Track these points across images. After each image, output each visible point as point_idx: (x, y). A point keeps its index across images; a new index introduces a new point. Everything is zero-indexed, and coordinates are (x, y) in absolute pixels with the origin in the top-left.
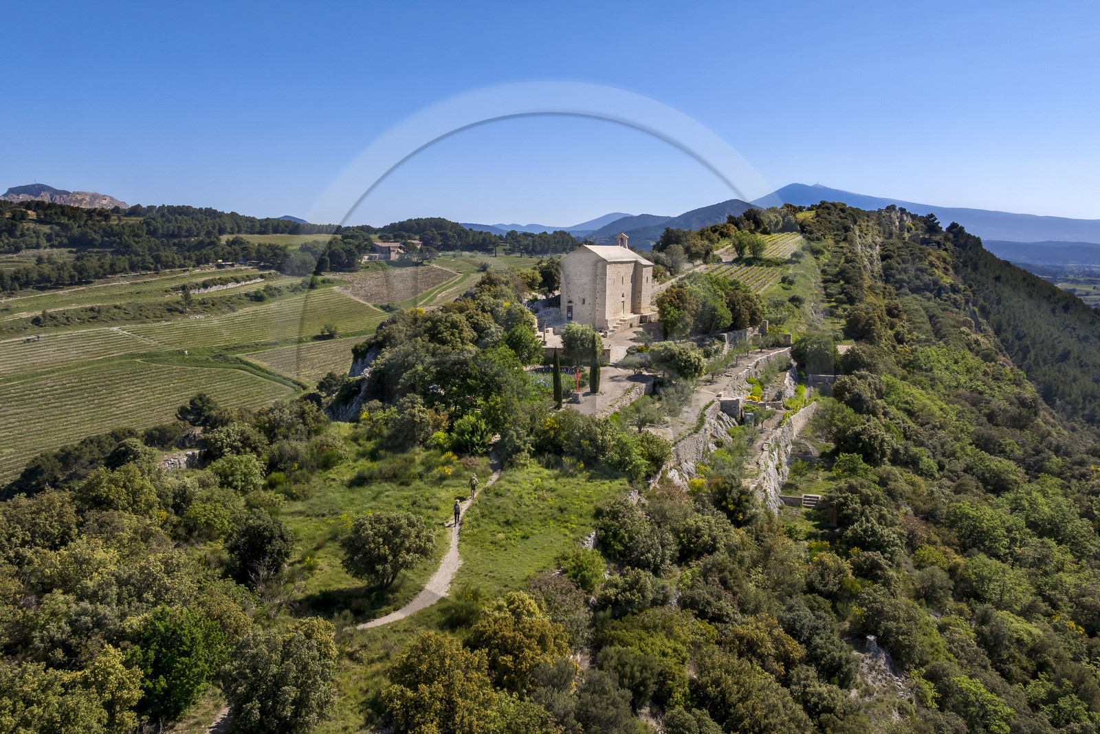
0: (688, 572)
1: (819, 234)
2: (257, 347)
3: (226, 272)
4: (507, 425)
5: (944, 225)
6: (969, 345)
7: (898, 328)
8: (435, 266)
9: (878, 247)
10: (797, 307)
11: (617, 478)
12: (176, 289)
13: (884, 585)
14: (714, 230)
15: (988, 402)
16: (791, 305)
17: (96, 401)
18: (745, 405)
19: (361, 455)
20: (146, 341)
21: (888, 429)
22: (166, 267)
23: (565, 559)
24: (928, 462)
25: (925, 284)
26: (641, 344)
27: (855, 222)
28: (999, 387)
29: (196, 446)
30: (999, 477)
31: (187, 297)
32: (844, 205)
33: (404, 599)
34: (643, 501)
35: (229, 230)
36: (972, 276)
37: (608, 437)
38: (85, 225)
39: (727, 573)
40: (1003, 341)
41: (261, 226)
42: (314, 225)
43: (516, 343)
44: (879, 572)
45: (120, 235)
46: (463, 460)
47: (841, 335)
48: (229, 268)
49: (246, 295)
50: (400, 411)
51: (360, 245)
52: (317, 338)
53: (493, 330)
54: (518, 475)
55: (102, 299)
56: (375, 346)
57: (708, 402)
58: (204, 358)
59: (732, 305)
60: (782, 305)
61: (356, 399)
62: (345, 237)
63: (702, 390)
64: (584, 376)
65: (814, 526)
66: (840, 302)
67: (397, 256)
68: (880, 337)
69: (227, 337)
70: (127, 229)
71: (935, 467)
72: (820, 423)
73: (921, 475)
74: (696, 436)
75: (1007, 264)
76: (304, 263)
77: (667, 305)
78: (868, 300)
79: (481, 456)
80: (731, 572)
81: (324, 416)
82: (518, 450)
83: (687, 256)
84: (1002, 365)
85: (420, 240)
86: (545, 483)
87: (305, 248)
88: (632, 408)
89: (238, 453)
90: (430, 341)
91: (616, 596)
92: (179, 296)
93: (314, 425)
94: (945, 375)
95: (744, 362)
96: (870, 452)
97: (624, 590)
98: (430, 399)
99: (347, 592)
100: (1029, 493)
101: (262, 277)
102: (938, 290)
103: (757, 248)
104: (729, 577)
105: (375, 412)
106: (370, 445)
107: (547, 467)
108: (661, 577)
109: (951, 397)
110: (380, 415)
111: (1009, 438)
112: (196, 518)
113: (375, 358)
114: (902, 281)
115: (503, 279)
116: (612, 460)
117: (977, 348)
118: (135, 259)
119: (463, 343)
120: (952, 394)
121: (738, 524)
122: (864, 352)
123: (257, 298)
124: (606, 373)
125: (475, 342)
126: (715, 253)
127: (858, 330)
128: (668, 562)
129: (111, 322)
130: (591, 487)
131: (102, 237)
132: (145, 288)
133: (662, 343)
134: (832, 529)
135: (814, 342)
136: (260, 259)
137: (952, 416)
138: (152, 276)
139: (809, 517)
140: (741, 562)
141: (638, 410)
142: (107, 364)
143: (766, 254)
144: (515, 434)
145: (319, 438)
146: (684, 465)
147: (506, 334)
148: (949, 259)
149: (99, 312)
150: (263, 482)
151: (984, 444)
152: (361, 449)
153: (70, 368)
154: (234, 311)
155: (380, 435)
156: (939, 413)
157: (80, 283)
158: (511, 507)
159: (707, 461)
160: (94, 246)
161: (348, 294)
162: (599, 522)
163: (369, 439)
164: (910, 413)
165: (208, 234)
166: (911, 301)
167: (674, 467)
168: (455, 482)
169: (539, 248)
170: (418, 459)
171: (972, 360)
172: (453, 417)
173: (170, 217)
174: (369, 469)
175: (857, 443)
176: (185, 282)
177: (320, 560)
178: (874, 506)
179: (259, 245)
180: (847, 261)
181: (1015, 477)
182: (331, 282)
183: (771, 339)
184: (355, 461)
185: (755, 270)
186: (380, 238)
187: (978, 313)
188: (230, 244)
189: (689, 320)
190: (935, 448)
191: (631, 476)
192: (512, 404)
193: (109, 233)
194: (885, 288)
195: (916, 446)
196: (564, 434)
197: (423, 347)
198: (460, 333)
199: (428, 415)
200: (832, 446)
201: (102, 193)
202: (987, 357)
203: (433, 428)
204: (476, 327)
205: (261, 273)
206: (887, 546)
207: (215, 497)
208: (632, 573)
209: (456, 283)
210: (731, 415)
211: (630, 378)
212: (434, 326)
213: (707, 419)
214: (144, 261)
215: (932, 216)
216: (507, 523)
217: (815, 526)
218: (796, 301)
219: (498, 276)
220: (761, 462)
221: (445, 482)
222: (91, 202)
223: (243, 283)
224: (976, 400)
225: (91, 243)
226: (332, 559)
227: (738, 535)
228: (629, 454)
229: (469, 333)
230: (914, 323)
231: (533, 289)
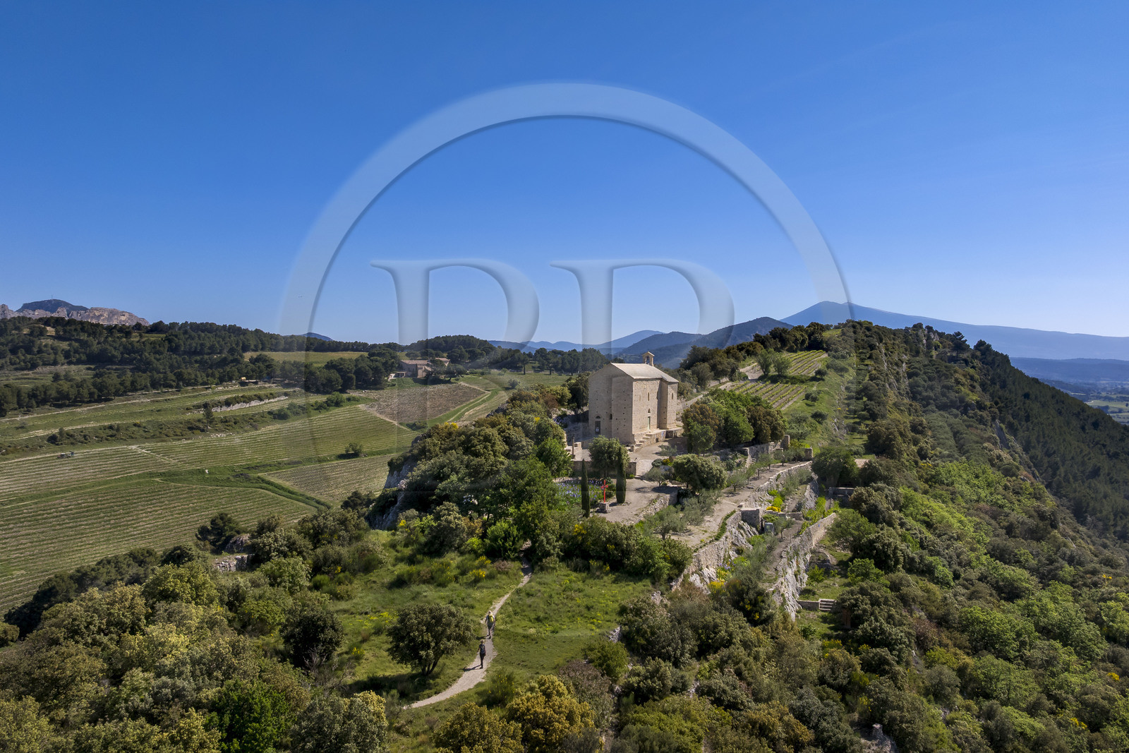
0: (706, 665)
1: (844, 352)
2: (279, 466)
3: (249, 389)
4: (537, 531)
5: (972, 344)
6: (991, 461)
7: (922, 444)
8: (463, 383)
9: (904, 365)
10: (819, 422)
11: (640, 580)
12: (198, 407)
13: (891, 678)
14: (740, 348)
15: (1007, 515)
16: (813, 421)
17: (112, 522)
18: (765, 515)
19: (399, 560)
20: (166, 460)
21: (904, 539)
22: (188, 385)
23: (591, 650)
24: (943, 570)
25: (952, 401)
26: (666, 457)
27: (881, 340)
28: (1019, 501)
29: (244, 551)
30: (1013, 585)
31: (209, 415)
32: (870, 323)
33: (444, 684)
34: (666, 601)
35: (252, 347)
36: (1000, 393)
37: (632, 542)
38: (106, 341)
39: (741, 665)
40: (1031, 458)
41: (285, 343)
42: (340, 343)
43: (545, 456)
44: (887, 667)
45: (140, 352)
46: (496, 564)
47: (862, 450)
48: (253, 386)
49: (270, 413)
50: (437, 518)
51: (386, 362)
52: (341, 457)
53: (524, 443)
54: (548, 577)
55: (121, 416)
56: (410, 460)
57: (729, 512)
58: (225, 477)
59: (753, 420)
60: (804, 421)
61: (393, 509)
62: (371, 355)
63: (724, 501)
64: (610, 488)
65: (829, 628)
66: (863, 418)
67: (424, 374)
68: (900, 452)
69: (249, 456)
70: (148, 345)
71: (951, 576)
72: (837, 533)
73: (936, 583)
74: (717, 543)
75: (1036, 381)
76: (330, 380)
77: (690, 420)
78: (892, 417)
79: (513, 560)
80: (745, 664)
81: (364, 524)
82: (548, 554)
83: (712, 373)
84: (1023, 480)
85: (448, 357)
86: (573, 584)
87: (330, 366)
88: (656, 516)
89: (285, 556)
90: (464, 453)
91: (638, 683)
92: (200, 413)
93: (356, 532)
94: (966, 489)
95: (767, 475)
96: (884, 560)
97: (646, 678)
98: (464, 509)
99: (391, 678)
100: (1040, 600)
101: (286, 394)
102: (965, 407)
103: (781, 367)
104: (743, 668)
105: (413, 521)
106: (407, 551)
107: (575, 570)
108: (681, 669)
109: (971, 511)
110: (417, 523)
111: (1024, 549)
112: (250, 614)
113: (411, 470)
114: (930, 398)
115: (533, 395)
116: (637, 564)
117: (999, 463)
118: (156, 376)
119: (495, 455)
120: (972, 507)
121: (754, 623)
122: (881, 465)
123: (280, 416)
124: (631, 483)
125: (507, 455)
126: (741, 370)
127: (879, 445)
128: (687, 655)
129: (130, 441)
130: (615, 589)
131: (122, 353)
132: (166, 406)
133: (685, 456)
134: (846, 630)
135: (833, 456)
136: (285, 376)
137: (970, 529)
138: (173, 394)
139: (824, 620)
140: (756, 658)
141: (661, 518)
142: (125, 483)
143: (791, 372)
144: (545, 540)
145: (360, 544)
146: (706, 571)
147: (536, 448)
148: (977, 376)
149: (118, 430)
150: (308, 584)
151: (999, 554)
152: (399, 555)
153: (86, 487)
154: (256, 429)
155: (416, 541)
156: (957, 525)
157: (99, 401)
158: (542, 605)
159: (727, 567)
160: (113, 363)
161: (374, 412)
162: (623, 619)
163: (406, 545)
164: (929, 525)
165: (232, 351)
166: (937, 419)
167: (696, 572)
168: (489, 583)
169: (568, 366)
170: (454, 564)
171: (993, 475)
172: (485, 525)
173: (193, 334)
174: (408, 571)
175: (871, 550)
176: (207, 400)
177: (365, 652)
178: (883, 606)
179: (284, 363)
180: (872, 379)
181: (1027, 585)
182: (356, 400)
183: (792, 453)
184: (394, 565)
185: (780, 387)
186: (408, 355)
187: (1005, 430)
188: (253, 361)
189: (713, 434)
190: (951, 557)
191: (654, 578)
192: (542, 512)
193: (130, 350)
194: (911, 405)
195: (931, 556)
196: (590, 540)
197: (458, 459)
198: (492, 447)
199: (463, 522)
200: (850, 554)
201: (121, 309)
202: (1008, 472)
203: (468, 535)
204: (507, 440)
205: (285, 390)
206: (895, 644)
207: (267, 594)
208: (652, 664)
209: (484, 401)
210: (752, 525)
211: (655, 490)
212: (468, 440)
213: (728, 528)
214: (166, 378)
215: (959, 334)
216: (538, 619)
217: (831, 628)
218: (818, 417)
219: (529, 392)
220: (780, 569)
221: (479, 585)
222: (109, 318)
223: (267, 401)
224: (996, 513)
225: (111, 360)
226: (377, 650)
227: (752, 633)
228: (652, 557)
229: (501, 446)
230: (938, 439)
231: (563, 405)
